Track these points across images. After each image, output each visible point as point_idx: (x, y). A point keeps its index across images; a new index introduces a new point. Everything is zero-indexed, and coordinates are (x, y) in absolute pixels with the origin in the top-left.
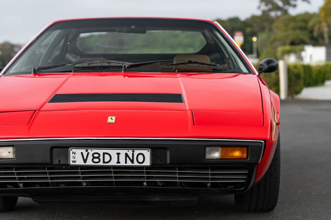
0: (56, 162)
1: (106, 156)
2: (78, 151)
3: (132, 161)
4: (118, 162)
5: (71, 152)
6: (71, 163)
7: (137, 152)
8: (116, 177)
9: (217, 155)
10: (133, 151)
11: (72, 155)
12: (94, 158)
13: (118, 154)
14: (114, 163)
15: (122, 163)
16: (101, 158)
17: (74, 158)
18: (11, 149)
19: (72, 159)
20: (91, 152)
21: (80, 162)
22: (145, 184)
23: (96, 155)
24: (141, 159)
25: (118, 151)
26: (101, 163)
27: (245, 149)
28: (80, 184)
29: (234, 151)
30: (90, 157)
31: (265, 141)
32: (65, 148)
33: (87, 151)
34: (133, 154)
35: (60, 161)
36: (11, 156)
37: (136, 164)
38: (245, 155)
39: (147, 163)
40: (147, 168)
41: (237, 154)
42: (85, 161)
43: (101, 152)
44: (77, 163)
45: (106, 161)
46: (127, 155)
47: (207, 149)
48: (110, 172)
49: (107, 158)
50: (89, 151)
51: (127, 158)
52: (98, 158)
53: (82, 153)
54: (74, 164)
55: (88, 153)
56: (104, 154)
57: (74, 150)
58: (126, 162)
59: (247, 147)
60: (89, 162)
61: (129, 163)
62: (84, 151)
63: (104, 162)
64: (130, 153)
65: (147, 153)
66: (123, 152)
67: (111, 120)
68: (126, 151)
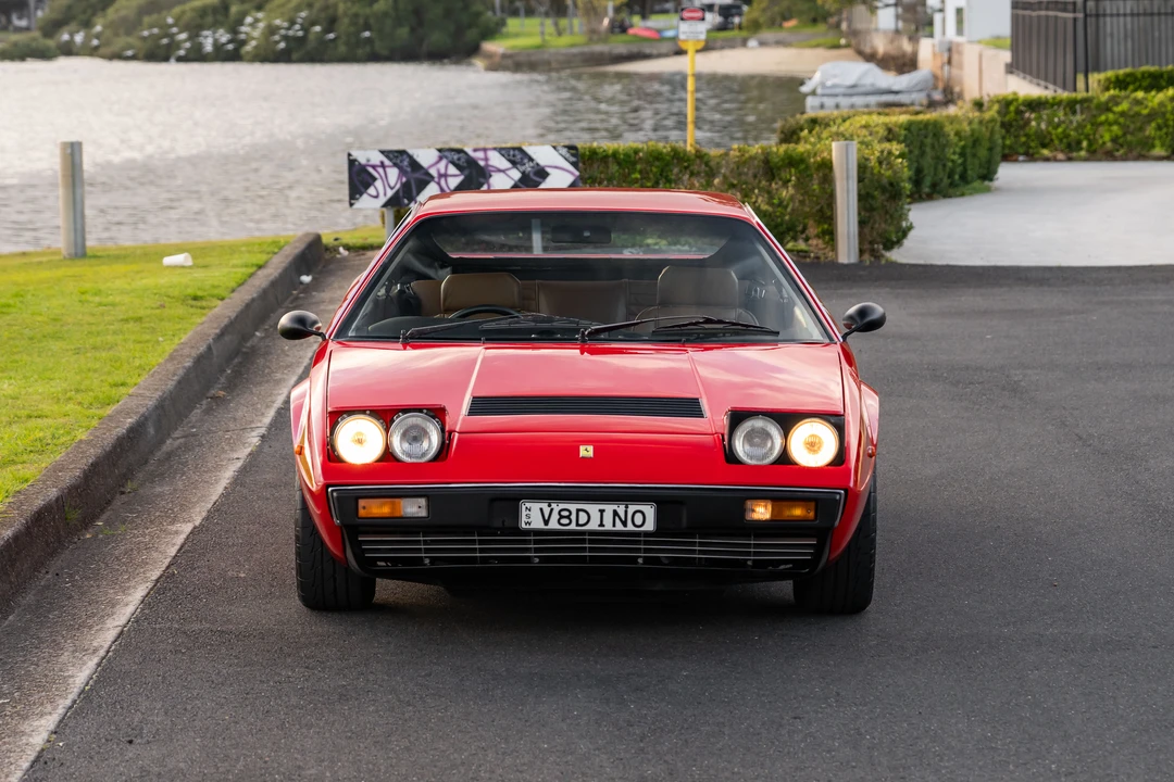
0: (497, 523)
1: (581, 514)
2: (535, 507)
3: (624, 523)
4: (601, 525)
5: (524, 507)
6: (524, 526)
7: (632, 508)
8: (591, 550)
9: (761, 512)
10: (627, 507)
11: (524, 513)
12: (561, 517)
13: (602, 511)
14: (594, 526)
15: (608, 526)
16: (573, 517)
17: (528, 516)
18: (423, 502)
19: (524, 519)
20: (557, 507)
21: (538, 524)
22: (640, 561)
23: (565, 513)
24: (638, 519)
25: (602, 507)
26: (573, 526)
27: (813, 504)
28: (528, 559)
29: (795, 506)
30: (555, 516)
31: (846, 491)
32: (513, 501)
33: (549, 506)
34: (626, 512)
35: (503, 522)
36: (423, 513)
37: (630, 527)
38: (812, 514)
39: (650, 526)
40: (647, 534)
41: (798, 512)
42: (546, 522)
43: (573, 507)
44: (532, 526)
45: (581, 522)
46: (615, 513)
47: (749, 503)
48: (583, 541)
49: (583, 518)
50: (554, 505)
51: (617, 518)
52: (568, 517)
53: (541, 509)
54: (528, 527)
55: (552, 510)
56: (578, 511)
57: (528, 505)
58: (614, 526)
59: (816, 500)
60: (553, 525)
61: (619, 527)
62: (544, 506)
63: (578, 525)
64: (621, 510)
65: (650, 511)
66: (609, 508)
67: (586, 451)
68: (615, 507)
